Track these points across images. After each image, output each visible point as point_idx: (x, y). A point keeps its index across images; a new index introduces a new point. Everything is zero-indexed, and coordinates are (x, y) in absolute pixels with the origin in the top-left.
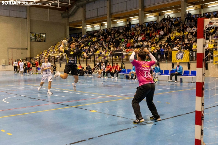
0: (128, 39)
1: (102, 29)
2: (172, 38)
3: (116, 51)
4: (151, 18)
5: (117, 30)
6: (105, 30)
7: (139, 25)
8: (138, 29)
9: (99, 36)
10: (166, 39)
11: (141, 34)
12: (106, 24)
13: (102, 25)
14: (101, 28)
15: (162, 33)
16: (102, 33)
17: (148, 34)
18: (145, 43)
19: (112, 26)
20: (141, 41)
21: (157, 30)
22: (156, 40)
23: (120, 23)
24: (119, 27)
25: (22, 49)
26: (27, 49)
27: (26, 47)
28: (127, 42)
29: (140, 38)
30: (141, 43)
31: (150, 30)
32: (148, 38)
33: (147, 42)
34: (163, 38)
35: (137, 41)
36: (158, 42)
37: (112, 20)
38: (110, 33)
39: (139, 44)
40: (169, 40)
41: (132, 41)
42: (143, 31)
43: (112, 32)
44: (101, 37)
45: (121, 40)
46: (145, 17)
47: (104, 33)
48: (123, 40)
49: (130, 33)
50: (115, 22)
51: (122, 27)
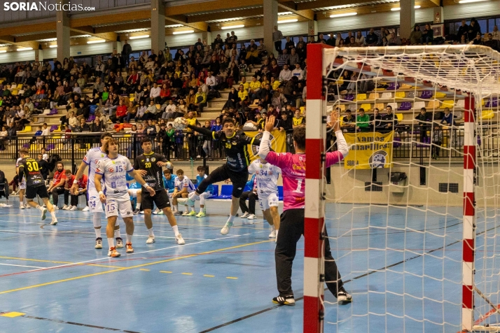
0: (120, 93)
1: (41, 59)
2: (242, 95)
3: (86, 127)
4: (185, 35)
5: (88, 66)
6: (52, 63)
7: (150, 53)
8: (150, 65)
9: (31, 81)
10: (226, 96)
11: (157, 81)
12: (53, 43)
13: (41, 47)
14: (37, 56)
15: (211, 80)
16: (40, 69)
17: (178, 83)
19: (73, 52)
20: (159, 100)
21: (200, 70)
22: (200, 99)
23: (98, 44)
24: (93, 57)
28: (116, 102)
29: (155, 92)
30: (158, 106)
31: (181, 69)
32: (178, 90)
34: (219, 96)
35: (146, 100)
37: (73, 33)
38: (68, 71)
39: (153, 108)
40: (234, 100)
41: (131, 100)
42: (163, 71)
43: (73, 72)
44: (39, 84)
45: (100, 94)
46: (169, 33)
47: (46, 72)
48: (105, 95)
49: (125, 74)
50: (83, 42)
51: (103, 55)
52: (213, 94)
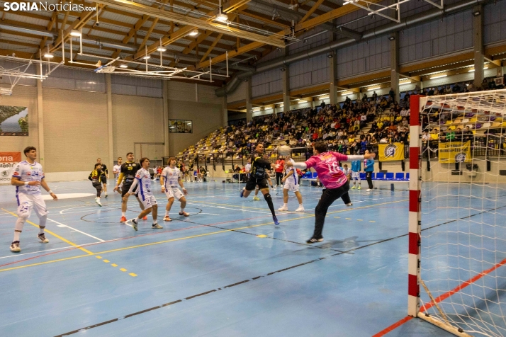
0: (315, 127)
1: (276, 113)
2: (380, 125)
3: (298, 145)
4: (348, 94)
5: (299, 114)
6: (281, 114)
7: (330, 106)
8: (329, 112)
9: (272, 124)
10: (370, 126)
11: (335, 120)
12: (282, 105)
13: (276, 107)
14: (274, 111)
15: (363, 118)
16: (276, 118)
17: (344, 120)
18: (341, 134)
19: (291, 108)
20: (334, 130)
21: (357, 113)
22: (356, 128)
23: (303, 103)
24: (301, 110)
25: (156, 144)
26: (164, 144)
27: (163, 142)
28: (312, 132)
29: (333, 125)
30: (334, 133)
31: (346, 113)
32: (345, 124)
33: (342, 130)
34: (366, 126)
35: (328, 130)
36: (359, 131)
37: (291, 99)
38: (289, 118)
39: (331, 134)
40: (374, 128)
41: (320, 130)
42: (338, 115)
43: (291, 118)
44: (275, 125)
45: (305, 128)
46: (339, 95)
47: (278, 119)
48: (307, 129)
49: (317, 118)
50: (296, 103)
51: (306, 109)
52: (363, 125)
